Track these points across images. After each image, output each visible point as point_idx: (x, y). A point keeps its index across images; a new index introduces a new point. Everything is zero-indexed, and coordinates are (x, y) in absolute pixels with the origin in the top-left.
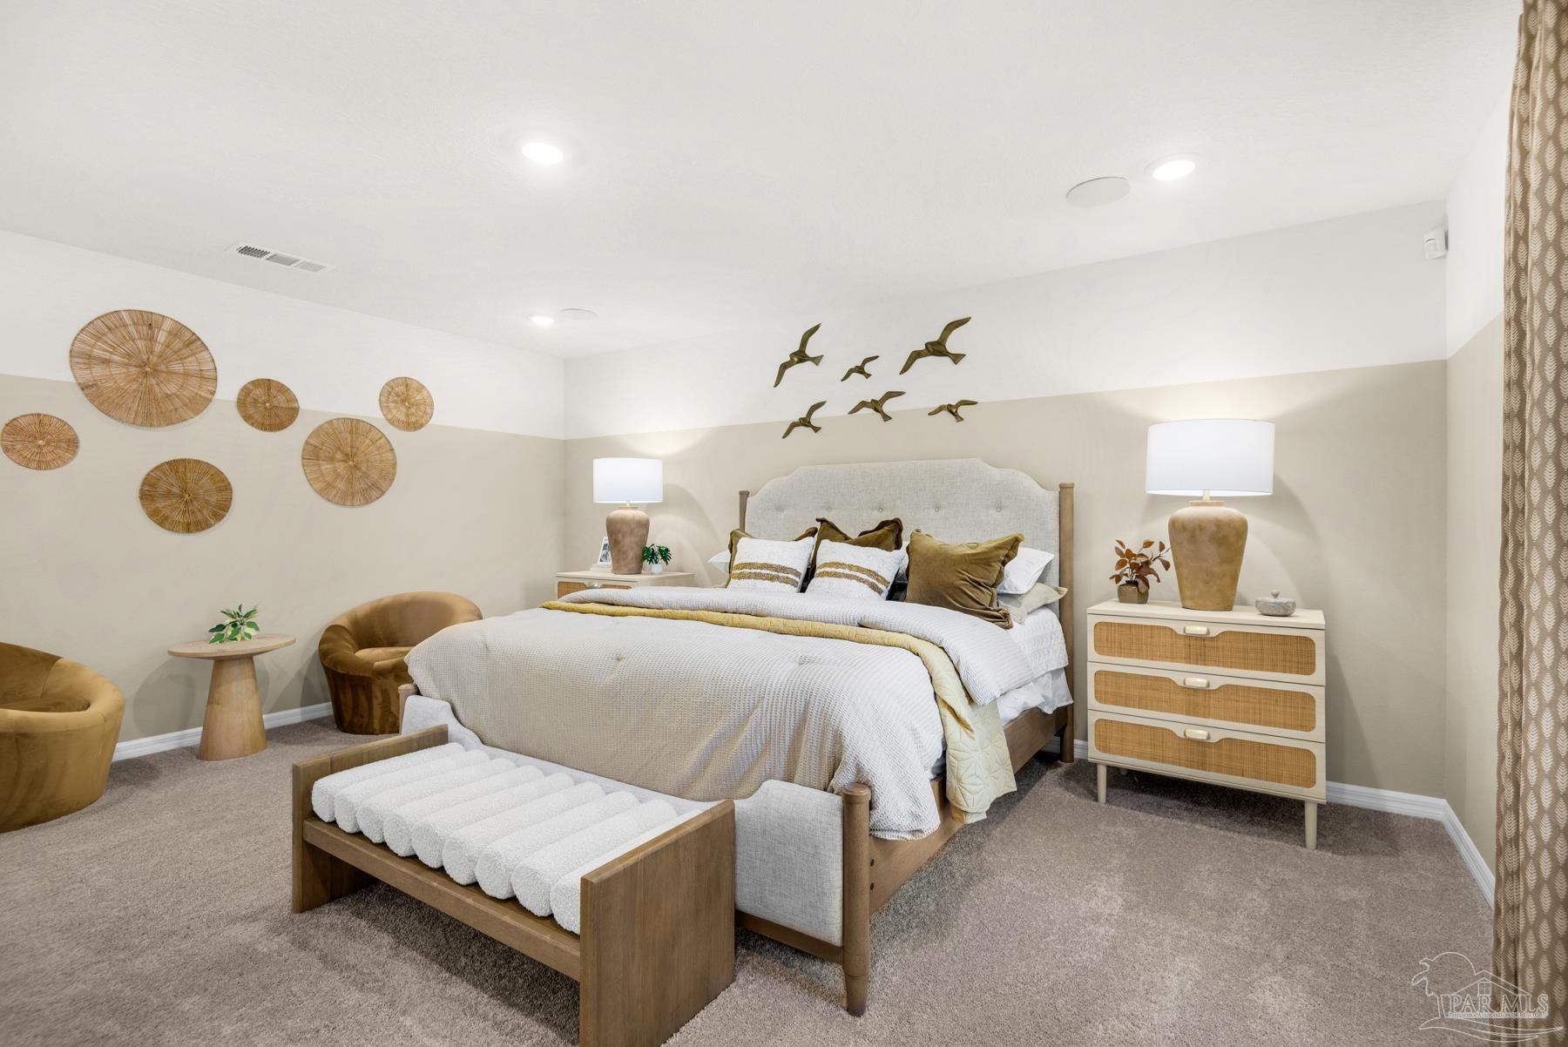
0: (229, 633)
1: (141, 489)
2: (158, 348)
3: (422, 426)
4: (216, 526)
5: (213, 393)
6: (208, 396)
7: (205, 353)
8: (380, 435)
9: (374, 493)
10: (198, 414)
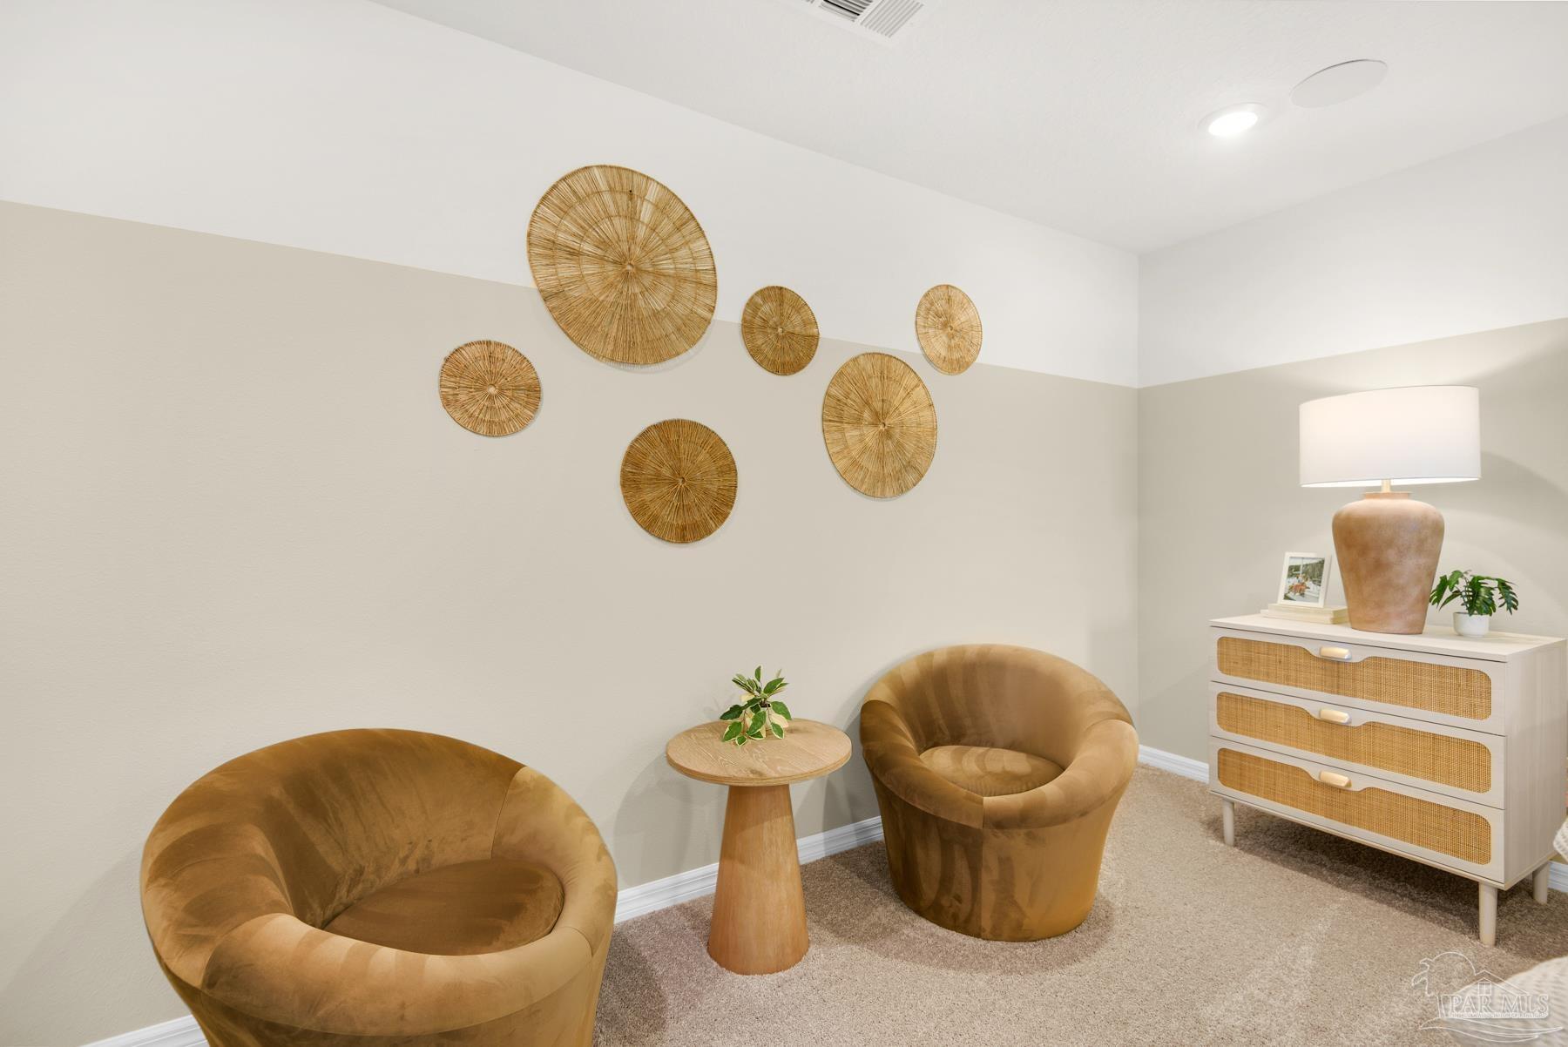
0: (749, 722)
1: (623, 470)
2: (642, 232)
3: (968, 365)
4: (718, 531)
5: (712, 310)
6: (705, 314)
7: (702, 242)
8: (916, 381)
9: (910, 478)
10: (694, 343)
